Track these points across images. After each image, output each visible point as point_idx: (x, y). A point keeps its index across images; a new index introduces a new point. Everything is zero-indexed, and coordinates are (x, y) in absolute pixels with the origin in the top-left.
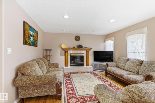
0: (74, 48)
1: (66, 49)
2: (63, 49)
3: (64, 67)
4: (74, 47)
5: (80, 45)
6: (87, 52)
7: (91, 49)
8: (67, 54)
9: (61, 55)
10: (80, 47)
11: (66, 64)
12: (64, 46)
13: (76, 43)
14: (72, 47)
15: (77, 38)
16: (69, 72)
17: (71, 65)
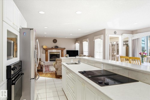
1: (46, 49)
2: (44, 49)
3: (45, 62)
4: (52, 47)
5: (56, 46)
6: (62, 51)
7: (64, 49)
8: (47, 52)
9: (43, 53)
10: (56, 47)
11: (46, 60)
12: (44, 47)
13: (54, 45)
15: (55, 41)
16: (48, 65)
17: (50, 61)
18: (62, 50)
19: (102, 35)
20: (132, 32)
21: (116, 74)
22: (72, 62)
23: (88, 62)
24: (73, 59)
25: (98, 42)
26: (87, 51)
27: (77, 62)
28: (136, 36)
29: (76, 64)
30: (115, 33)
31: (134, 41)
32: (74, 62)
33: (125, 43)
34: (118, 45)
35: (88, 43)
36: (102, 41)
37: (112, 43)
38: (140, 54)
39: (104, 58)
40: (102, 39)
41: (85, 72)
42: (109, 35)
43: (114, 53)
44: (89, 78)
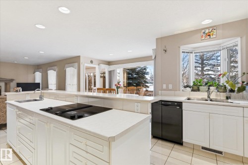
6: (6, 84)
7: (13, 80)
18: (7, 82)
19: (75, 64)
20: (109, 63)
21: (91, 106)
22: (28, 98)
23: (56, 97)
24: (29, 94)
25: (71, 72)
26: (55, 83)
27: (38, 99)
28: (112, 68)
29: (36, 100)
30: (92, 62)
31: (110, 72)
32: (32, 99)
33: (102, 75)
34: (95, 76)
35: (55, 72)
36: (76, 71)
37: (89, 74)
38: (116, 85)
39: (79, 90)
40: (75, 68)
41: (51, 108)
42: (84, 64)
43: (91, 86)
44: (56, 114)
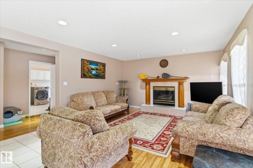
0: (157, 79)
2: (143, 80)
4: (158, 77)
5: (165, 74)
6: (180, 84)
8: (148, 86)
9: (141, 88)
12: (142, 77)
14: (156, 76)
15: (164, 63)
17: (154, 104)
18: (181, 81)
